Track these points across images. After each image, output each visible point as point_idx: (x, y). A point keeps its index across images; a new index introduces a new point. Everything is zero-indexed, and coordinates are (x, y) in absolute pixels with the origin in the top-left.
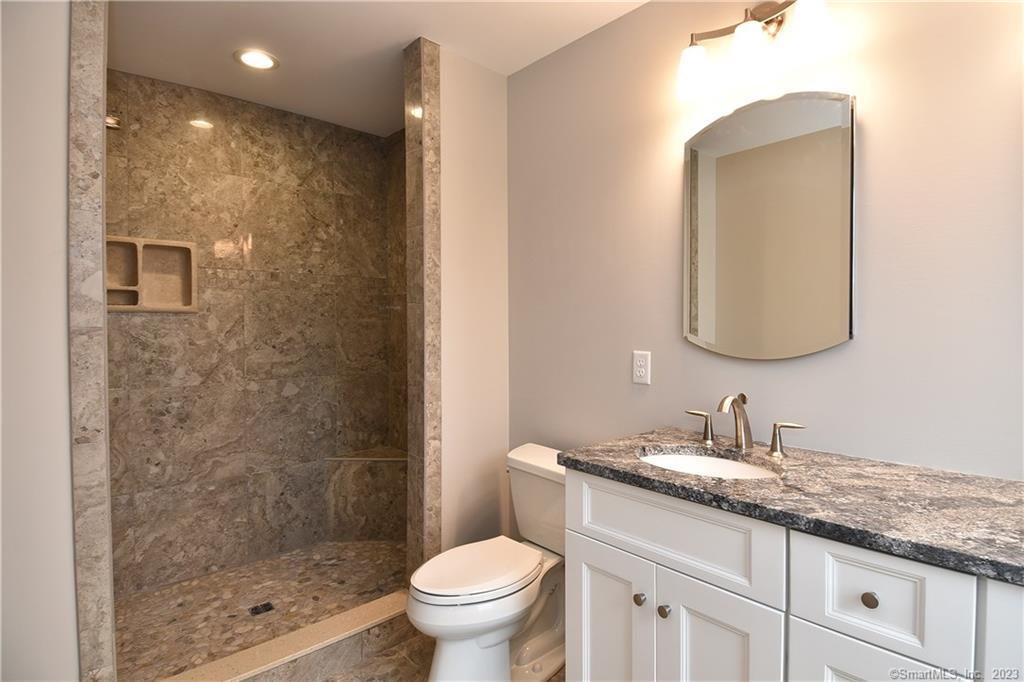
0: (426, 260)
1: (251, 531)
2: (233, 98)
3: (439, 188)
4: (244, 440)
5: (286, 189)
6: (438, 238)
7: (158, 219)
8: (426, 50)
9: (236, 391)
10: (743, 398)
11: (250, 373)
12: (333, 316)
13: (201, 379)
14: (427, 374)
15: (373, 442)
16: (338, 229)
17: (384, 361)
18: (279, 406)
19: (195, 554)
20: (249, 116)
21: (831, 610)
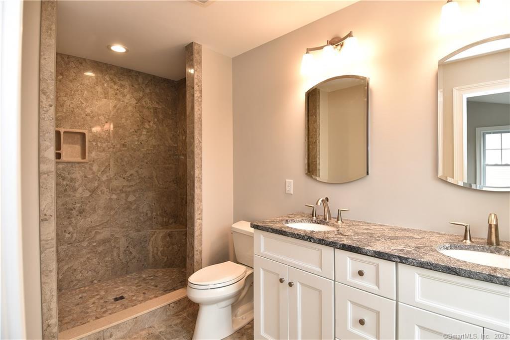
0: (196, 140)
1: (113, 264)
2: (106, 64)
3: (201, 108)
4: (109, 222)
5: (130, 105)
6: (201, 130)
7: (71, 119)
8: (195, 47)
9: (106, 199)
10: (327, 199)
11: (112, 190)
12: (152, 164)
13: (90, 193)
14: (196, 190)
15: (170, 222)
16: (154, 123)
17: (176, 184)
18: (126, 205)
19: (87, 275)
20: (113, 72)
21: (349, 278)
